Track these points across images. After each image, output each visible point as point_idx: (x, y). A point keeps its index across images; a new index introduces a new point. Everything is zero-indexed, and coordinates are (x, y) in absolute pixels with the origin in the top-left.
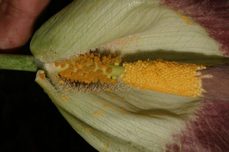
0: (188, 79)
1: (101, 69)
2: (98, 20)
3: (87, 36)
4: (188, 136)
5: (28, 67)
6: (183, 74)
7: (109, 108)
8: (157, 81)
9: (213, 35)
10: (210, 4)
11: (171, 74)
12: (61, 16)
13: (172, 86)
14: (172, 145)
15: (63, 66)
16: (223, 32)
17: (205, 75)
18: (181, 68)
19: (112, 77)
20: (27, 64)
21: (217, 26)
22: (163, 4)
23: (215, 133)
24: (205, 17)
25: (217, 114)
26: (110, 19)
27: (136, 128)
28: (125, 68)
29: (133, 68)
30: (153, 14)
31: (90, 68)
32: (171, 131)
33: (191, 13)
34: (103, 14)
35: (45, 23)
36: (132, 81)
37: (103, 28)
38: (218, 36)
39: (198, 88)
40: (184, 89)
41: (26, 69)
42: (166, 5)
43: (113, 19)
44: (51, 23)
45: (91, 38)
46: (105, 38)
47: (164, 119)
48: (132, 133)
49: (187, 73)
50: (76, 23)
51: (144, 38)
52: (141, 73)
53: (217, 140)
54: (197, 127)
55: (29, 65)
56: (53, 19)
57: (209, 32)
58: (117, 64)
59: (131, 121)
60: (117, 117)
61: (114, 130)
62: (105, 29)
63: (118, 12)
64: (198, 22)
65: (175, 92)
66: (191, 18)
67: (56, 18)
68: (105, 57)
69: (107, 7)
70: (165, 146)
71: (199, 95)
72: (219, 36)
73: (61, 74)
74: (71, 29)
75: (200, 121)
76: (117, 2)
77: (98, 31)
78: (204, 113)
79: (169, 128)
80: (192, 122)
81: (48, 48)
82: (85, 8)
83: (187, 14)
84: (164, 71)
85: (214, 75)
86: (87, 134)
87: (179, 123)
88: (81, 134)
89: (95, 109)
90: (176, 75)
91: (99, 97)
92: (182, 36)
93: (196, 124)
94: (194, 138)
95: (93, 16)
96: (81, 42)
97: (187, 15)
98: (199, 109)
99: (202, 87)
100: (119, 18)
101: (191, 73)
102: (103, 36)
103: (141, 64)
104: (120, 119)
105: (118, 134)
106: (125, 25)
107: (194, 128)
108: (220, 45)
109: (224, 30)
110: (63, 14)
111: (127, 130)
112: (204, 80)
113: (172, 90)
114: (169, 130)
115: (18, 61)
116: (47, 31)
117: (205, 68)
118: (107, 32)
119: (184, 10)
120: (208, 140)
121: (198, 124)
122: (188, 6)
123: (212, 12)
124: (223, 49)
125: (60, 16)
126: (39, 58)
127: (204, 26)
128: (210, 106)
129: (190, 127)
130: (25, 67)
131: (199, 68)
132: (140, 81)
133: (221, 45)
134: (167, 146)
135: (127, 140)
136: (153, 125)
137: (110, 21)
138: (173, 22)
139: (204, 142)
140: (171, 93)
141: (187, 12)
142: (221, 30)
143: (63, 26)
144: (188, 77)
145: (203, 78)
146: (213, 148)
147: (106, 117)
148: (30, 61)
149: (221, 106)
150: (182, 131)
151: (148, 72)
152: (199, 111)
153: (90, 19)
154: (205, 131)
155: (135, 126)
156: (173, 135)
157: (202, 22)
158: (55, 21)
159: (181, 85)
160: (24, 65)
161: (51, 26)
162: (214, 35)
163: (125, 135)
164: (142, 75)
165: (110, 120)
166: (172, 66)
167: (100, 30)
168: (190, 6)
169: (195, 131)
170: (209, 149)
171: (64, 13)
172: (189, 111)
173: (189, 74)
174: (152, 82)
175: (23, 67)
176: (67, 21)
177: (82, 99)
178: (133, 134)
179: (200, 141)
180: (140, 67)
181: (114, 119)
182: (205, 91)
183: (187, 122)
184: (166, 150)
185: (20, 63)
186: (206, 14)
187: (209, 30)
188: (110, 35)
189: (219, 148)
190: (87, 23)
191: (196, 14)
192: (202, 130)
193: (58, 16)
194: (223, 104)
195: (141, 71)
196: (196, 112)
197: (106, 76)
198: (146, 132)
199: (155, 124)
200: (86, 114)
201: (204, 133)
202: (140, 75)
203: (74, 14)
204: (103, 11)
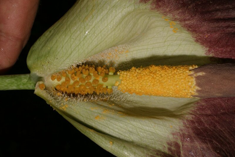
0: (182, 79)
1: (97, 79)
2: (94, 27)
3: (84, 44)
4: (187, 133)
5: (24, 84)
6: (177, 74)
7: (109, 112)
8: (152, 84)
9: (199, 39)
10: (196, 8)
11: (166, 76)
12: (56, 28)
13: (167, 87)
14: (173, 143)
15: (59, 79)
16: (209, 34)
17: (198, 73)
18: (175, 69)
19: (107, 87)
20: (22, 82)
21: (203, 29)
22: (153, 8)
23: (212, 130)
24: (192, 20)
25: (210, 113)
26: (106, 25)
27: (137, 128)
28: (120, 76)
29: (128, 74)
30: (144, 22)
31: (87, 78)
32: (170, 129)
33: (179, 17)
34: (98, 21)
35: (40, 38)
36: (129, 88)
37: (100, 35)
38: (204, 40)
39: (193, 86)
40: (179, 89)
41: (22, 87)
42: (157, 9)
43: (109, 25)
44: (46, 37)
45: (88, 46)
46: (101, 45)
47: (162, 119)
48: (133, 133)
49: (181, 73)
50: (73, 33)
51: (133, 51)
52: (136, 78)
53: (214, 136)
54: (194, 125)
55: (24, 83)
56: (48, 33)
57: (196, 36)
58: (111, 73)
59: (132, 122)
60: (117, 120)
61: (116, 132)
62: (101, 35)
63: (113, 18)
64: (185, 26)
65: (171, 93)
66: (178, 23)
67: (50, 31)
68: (100, 67)
69: (102, 14)
70: (166, 144)
71: (193, 93)
72: (206, 39)
73: (58, 88)
74: (69, 39)
75: (196, 119)
76: (111, 8)
77: (95, 38)
78: (198, 113)
79: (168, 126)
80: (188, 121)
81: (46, 60)
82: (81, 18)
83: (176, 18)
84: (158, 74)
85: (206, 72)
86: (91, 134)
87: (177, 122)
88: (86, 134)
89: (96, 114)
90: (170, 76)
91: (98, 104)
92: (168, 46)
93: (192, 122)
94: (193, 135)
95: (89, 24)
96: (79, 50)
97: (175, 20)
98: (193, 110)
99: (196, 84)
100: (114, 24)
101: (185, 73)
102: (100, 44)
103: (135, 70)
104: (121, 121)
105: (121, 135)
106: (119, 31)
107: (191, 126)
108: (206, 49)
109: (210, 32)
110: (58, 27)
111: (129, 131)
112: (198, 78)
113: (168, 92)
114: (169, 129)
115: (13, 80)
116: (44, 44)
117: (197, 67)
118: (103, 39)
119: (172, 14)
120: (206, 136)
121: (195, 123)
122: (177, 10)
123: (198, 16)
124: (209, 52)
125: (54, 29)
126: (35, 72)
127: (191, 31)
128: (203, 106)
129: (188, 126)
130: (20, 84)
131: (191, 68)
132: (136, 86)
133: (208, 49)
134: (168, 144)
135: (129, 140)
136: (153, 124)
137: (106, 27)
138: (161, 31)
139: (202, 138)
140: (166, 94)
141: (176, 16)
142: (207, 32)
143: (60, 37)
144: (182, 77)
145: (196, 76)
146: (212, 143)
147: (107, 121)
148: (25, 78)
149: (213, 106)
150: (181, 129)
151: (143, 76)
152: (194, 111)
153: (86, 28)
154: (202, 129)
155: (136, 127)
156: (173, 133)
157: (189, 26)
158: (51, 34)
159: (176, 85)
160: (19, 83)
161: (47, 39)
162: (201, 39)
163: (127, 135)
164: (137, 80)
165: (111, 122)
166: (166, 68)
167: (96, 37)
168: (178, 10)
169: (193, 129)
170: (208, 143)
171: (59, 25)
172: (184, 112)
173: (183, 73)
174: (148, 85)
175: (18, 85)
176: (63, 32)
177: (81, 107)
178: (135, 134)
179: (199, 137)
180: (135, 73)
181: (115, 122)
182: (199, 89)
183: (184, 121)
184: (168, 148)
185: (16, 82)
186: (193, 18)
187: (196, 34)
188: (106, 41)
189: (217, 144)
190: (84, 31)
191: (184, 18)
192: (199, 127)
193: (52, 29)
194: (215, 103)
195: (136, 76)
196: (191, 112)
197: (102, 85)
198: (147, 131)
199: (155, 124)
200: (87, 119)
201: (201, 130)
202: (135, 80)
203: (69, 25)
204: (99, 18)
